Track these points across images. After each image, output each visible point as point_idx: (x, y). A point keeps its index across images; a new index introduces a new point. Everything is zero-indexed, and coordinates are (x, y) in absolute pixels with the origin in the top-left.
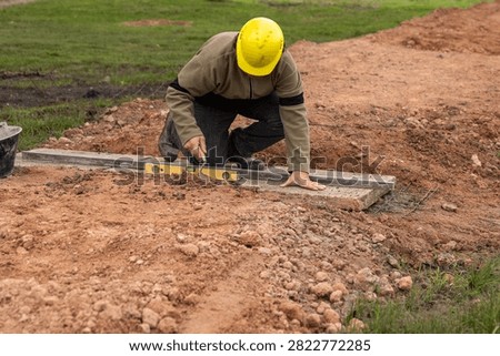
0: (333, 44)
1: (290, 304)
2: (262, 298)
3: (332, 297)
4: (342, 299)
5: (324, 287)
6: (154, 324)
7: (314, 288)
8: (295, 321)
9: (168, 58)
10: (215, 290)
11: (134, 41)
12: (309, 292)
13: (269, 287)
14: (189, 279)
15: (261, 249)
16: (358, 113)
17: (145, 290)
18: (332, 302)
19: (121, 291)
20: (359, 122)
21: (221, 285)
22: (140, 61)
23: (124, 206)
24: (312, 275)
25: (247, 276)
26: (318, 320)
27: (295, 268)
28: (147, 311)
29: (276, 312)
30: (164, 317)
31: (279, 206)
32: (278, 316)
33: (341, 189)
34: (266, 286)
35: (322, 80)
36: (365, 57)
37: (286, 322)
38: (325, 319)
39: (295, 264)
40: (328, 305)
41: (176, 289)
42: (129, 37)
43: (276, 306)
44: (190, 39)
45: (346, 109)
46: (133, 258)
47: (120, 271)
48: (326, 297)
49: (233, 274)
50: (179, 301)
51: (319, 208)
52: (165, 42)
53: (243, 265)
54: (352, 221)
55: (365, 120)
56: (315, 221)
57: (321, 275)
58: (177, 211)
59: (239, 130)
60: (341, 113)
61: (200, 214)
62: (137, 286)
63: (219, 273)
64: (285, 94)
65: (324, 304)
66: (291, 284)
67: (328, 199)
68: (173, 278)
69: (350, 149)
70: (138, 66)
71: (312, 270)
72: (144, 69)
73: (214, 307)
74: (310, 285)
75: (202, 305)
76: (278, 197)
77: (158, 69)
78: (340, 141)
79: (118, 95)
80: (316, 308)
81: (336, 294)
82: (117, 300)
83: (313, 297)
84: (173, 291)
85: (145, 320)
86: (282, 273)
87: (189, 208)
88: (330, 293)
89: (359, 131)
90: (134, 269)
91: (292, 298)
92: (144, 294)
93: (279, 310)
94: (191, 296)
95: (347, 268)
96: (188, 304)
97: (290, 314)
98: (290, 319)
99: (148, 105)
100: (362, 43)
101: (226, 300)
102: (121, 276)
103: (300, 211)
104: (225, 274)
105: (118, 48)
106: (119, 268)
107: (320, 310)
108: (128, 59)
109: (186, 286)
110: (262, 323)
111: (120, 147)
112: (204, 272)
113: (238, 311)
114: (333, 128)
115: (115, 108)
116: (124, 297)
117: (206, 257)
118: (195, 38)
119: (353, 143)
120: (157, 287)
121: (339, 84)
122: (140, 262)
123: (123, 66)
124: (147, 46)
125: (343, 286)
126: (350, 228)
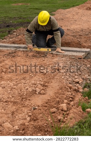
0: (68, 10)
1: (70, 85)
2: (63, 84)
3: (79, 83)
4: (82, 83)
5: (77, 80)
6: (39, 92)
7: (75, 80)
8: (72, 89)
9: (26, 15)
10: (52, 82)
11: (16, 10)
12: (74, 81)
13: (64, 81)
14: (45, 80)
16: (79, 31)
17: (36, 83)
18: (79, 84)
19: (30, 84)
20: (79, 34)
21: (53, 81)
22: (19, 16)
23: (26, 60)
24: (74, 77)
25: (59, 78)
26: (77, 89)
27: (70, 75)
28: (37, 89)
29: (67, 88)
30: (41, 90)
31: (63, 59)
32: (68, 89)
33: (77, 53)
34: (63, 81)
35: (67, 21)
36: (77, 14)
37: (70, 90)
38: (78, 89)
39: (69, 74)
40: (79, 85)
41: (43, 83)
42: (14, 9)
43: (67, 86)
45: (76, 30)
46: (31, 75)
47: (28, 78)
48: (78, 83)
49: (55, 78)
50: (44, 86)
51: (73, 59)
52: (24, 10)
53: (57, 75)
54: (82, 62)
55: (81, 33)
56: (73, 62)
57: (76, 77)
58: (39, 61)
60: (74, 31)
61: (45, 62)
62: (33, 82)
63: (52, 78)
65: (78, 85)
66: (69, 80)
67: (74, 56)
68: (41, 79)
69: (78, 42)
70: (18, 17)
71: (74, 76)
72: (20, 18)
73: (52, 87)
74: (74, 80)
75: (49, 86)
76: (62, 56)
77: (24, 18)
78: (75, 40)
79: (16, 26)
80: (76, 86)
81: (80, 82)
82: (30, 87)
83: (74, 83)
84: (42, 83)
85: (37, 91)
86: (67, 77)
87: (41, 60)
88: (79, 82)
89: (80, 37)
90: (31, 77)
91: (70, 83)
92: (35, 84)
93: (68, 87)
94: (46, 84)
95: (82, 74)
96: (46, 86)
97: (70, 88)
98: (70, 89)
99: (24, 29)
100: (75, 9)
101: (55, 85)
102: (29, 80)
103: (69, 60)
104: (53, 78)
105: (12, 12)
106: (28, 77)
107: (77, 86)
108: (15, 15)
109: (45, 81)
110: (65, 91)
111: (19, 42)
112: (49, 78)
113: (58, 88)
114: (73, 36)
115: (15, 30)
117: (48, 74)
118: (31, 9)
119: (79, 40)
120: (38, 82)
121: (72, 22)
122: (32, 75)
123: (15, 18)
124: (19, 11)
125: (82, 80)
126: (81, 64)
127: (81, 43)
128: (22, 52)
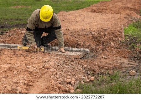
0: (71, 12)
1: (59, 85)
2: (51, 84)
3: (71, 83)
4: (74, 84)
5: (69, 80)
6: (21, 91)
7: (66, 80)
8: (61, 90)
9: (24, 17)
10: (38, 81)
11: (14, 12)
12: (65, 82)
13: (53, 80)
14: (30, 79)
15: (51, 70)
16: (78, 31)
17: (18, 82)
18: (71, 85)
19: (11, 82)
20: (79, 34)
21: (40, 80)
22: (16, 18)
23: (12, 58)
24: (65, 77)
25: (47, 77)
26: (67, 90)
27: (61, 75)
28: (18, 88)
29: (55, 87)
30: (23, 89)
31: (56, 57)
32: (56, 89)
33: (74, 53)
34: (52, 80)
35: (68, 22)
36: (80, 15)
37: (58, 90)
38: (70, 89)
39: (61, 74)
40: (70, 85)
41: (27, 82)
42: (12, 11)
43: (55, 86)
44: (30, 11)
45: (75, 30)
46: (14, 73)
47: (11, 77)
48: (70, 83)
49: (43, 77)
50: (28, 85)
51: (67, 58)
52: (23, 12)
53: (46, 74)
54: (77, 61)
55: (81, 33)
56: (66, 62)
57: (68, 77)
58: (27, 59)
59: (44, 36)
60: (73, 31)
61: (33, 60)
62: (15, 81)
63: (39, 77)
64: (55, 26)
65: (69, 85)
66: (60, 80)
67: (70, 55)
68: (26, 78)
69: (76, 41)
70: (15, 19)
71: (66, 76)
72: (17, 20)
73: (38, 86)
74: (65, 80)
75: (34, 86)
76: (55, 55)
77: (21, 20)
78: (73, 39)
79: (10, 27)
80: (67, 86)
81: (72, 82)
82: (10, 85)
83: (66, 83)
84: (26, 82)
85: (18, 90)
86: (57, 76)
87: (30, 58)
88: (71, 82)
89: (78, 36)
90: (14, 76)
91: (60, 83)
92: (18, 83)
93: (56, 87)
94: (31, 83)
95: (76, 75)
96: (30, 85)
97: (59, 88)
98: (59, 89)
99: (18, 30)
100: (79, 11)
101: (41, 84)
102: (11, 78)
103: (62, 59)
104: (41, 77)
105: (10, 14)
106: (10, 76)
107: (68, 87)
108: (12, 17)
109: (29, 80)
110: (51, 90)
111: (10, 42)
112: (35, 77)
113: (44, 87)
114: (71, 35)
115: (9, 31)
116: (12, 84)
117: (35, 72)
119: (77, 40)
120: (21, 81)
121: (73, 23)
122: (16, 74)
123: (11, 19)
124: (18, 13)
125: (75, 80)
126: (76, 64)
127: (79, 43)
128: (10, 51)
